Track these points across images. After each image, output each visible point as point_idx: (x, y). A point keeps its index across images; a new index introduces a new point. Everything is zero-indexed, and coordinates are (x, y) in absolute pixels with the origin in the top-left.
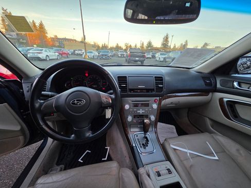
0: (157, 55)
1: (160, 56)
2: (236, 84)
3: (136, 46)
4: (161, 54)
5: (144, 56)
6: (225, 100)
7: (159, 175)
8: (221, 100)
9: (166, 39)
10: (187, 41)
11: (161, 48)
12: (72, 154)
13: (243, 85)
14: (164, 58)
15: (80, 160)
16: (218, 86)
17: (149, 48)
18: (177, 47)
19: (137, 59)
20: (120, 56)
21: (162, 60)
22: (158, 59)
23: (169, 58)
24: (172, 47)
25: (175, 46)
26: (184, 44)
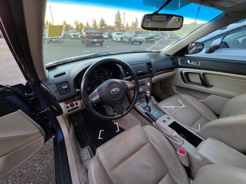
0: (113, 35)
1: (117, 36)
2: (188, 61)
3: (87, 24)
4: (118, 34)
5: (102, 37)
6: (184, 72)
7: (165, 122)
8: (181, 73)
9: (118, 17)
10: (137, 19)
11: (115, 27)
12: (89, 137)
13: (192, 62)
14: (121, 38)
15: (99, 138)
16: (179, 63)
17: (104, 27)
18: (129, 25)
19: (95, 40)
20: (73, 37)
21: (119, 40)
22: (115, 39)
23: (126, 37)
24: (125, 26)
25: (127, 25)
26: (135, 22)
